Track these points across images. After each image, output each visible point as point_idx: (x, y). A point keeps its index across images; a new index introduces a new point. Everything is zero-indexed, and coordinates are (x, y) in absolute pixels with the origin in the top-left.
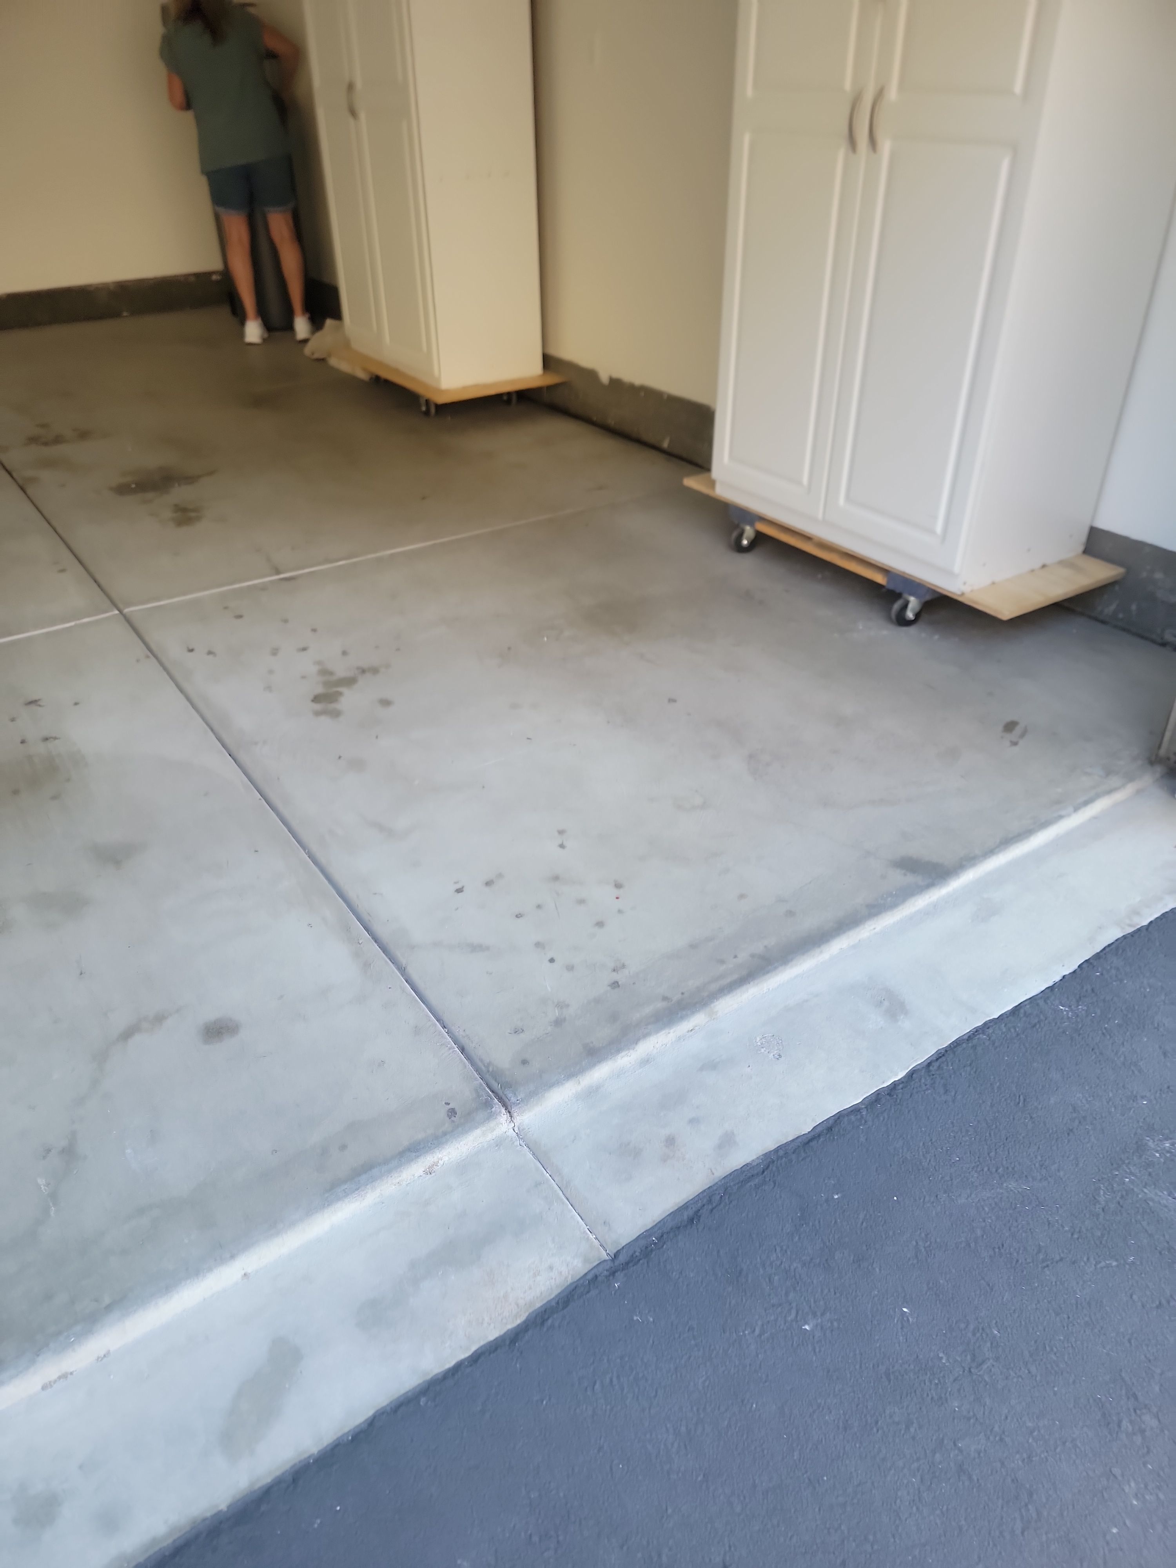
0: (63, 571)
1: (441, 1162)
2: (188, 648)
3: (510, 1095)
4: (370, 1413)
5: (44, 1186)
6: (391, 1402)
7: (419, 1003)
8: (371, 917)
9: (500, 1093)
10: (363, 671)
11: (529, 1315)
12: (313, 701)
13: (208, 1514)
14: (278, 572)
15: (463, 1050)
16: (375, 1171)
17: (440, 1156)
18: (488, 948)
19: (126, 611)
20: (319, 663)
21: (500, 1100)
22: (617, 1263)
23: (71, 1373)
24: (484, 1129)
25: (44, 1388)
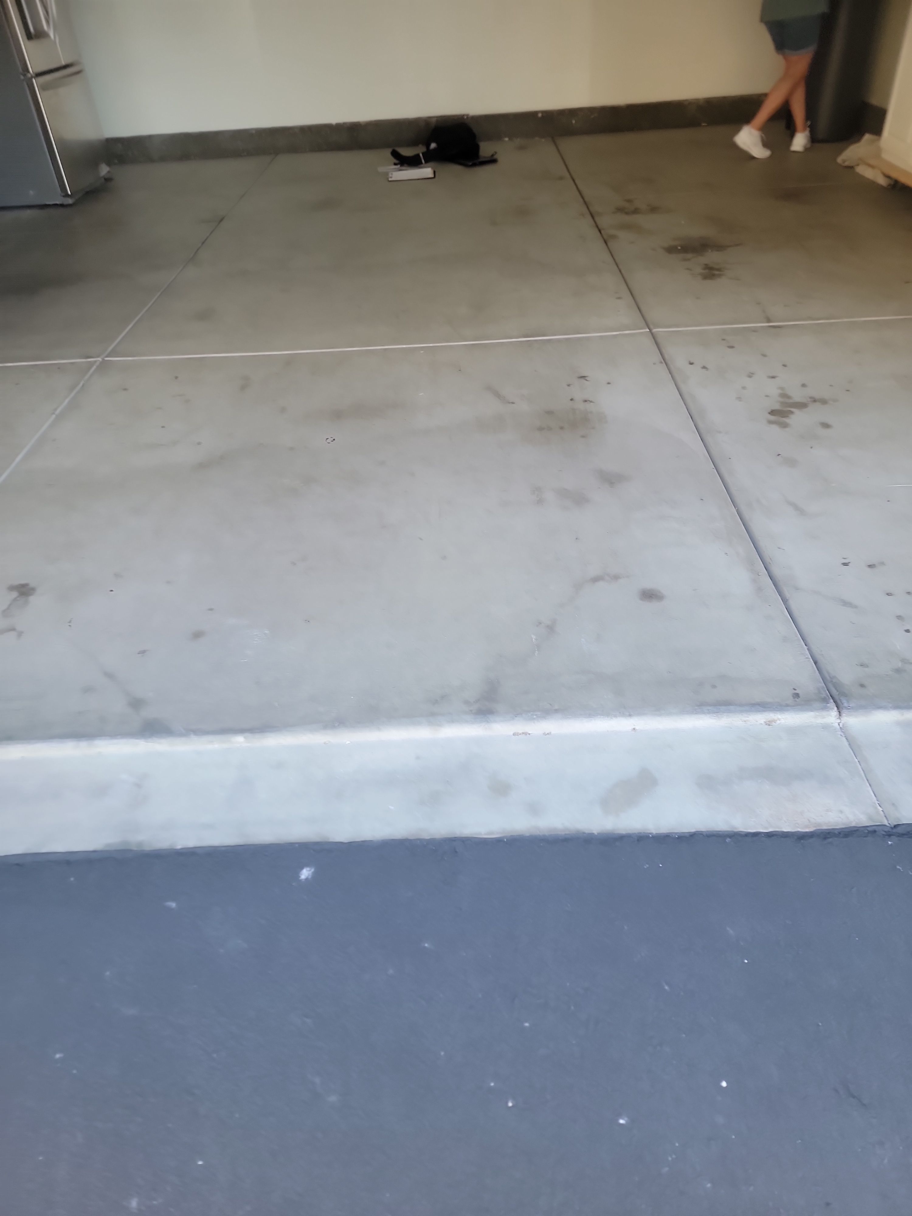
0: (619, 298)
1: (778, 722)
2: (690, 362)
3: (844, 701)
4: (693, 830)
5: (535, 639)
6: (707, 831)
7: (792, 624)
8: (772, 561)
9: (837, 698)
10: (815, 401)
11: (815, 830)
12: (769, 413)
13: (587, 832)
14: (769, 321)
15: (816, 663)
16: (732, 707)
17: (780, 717)
18: (856, 607)
19: (654, 330)
20: (782, 388)
21: (835, 702)
22: (894, 831)
23: (529, 734)
24: (817, 714)
25: (514, 734)
